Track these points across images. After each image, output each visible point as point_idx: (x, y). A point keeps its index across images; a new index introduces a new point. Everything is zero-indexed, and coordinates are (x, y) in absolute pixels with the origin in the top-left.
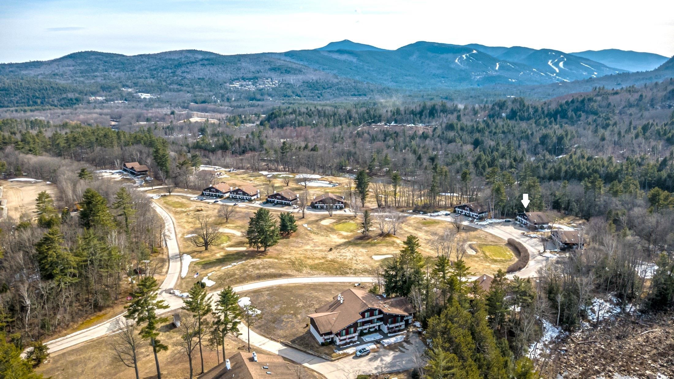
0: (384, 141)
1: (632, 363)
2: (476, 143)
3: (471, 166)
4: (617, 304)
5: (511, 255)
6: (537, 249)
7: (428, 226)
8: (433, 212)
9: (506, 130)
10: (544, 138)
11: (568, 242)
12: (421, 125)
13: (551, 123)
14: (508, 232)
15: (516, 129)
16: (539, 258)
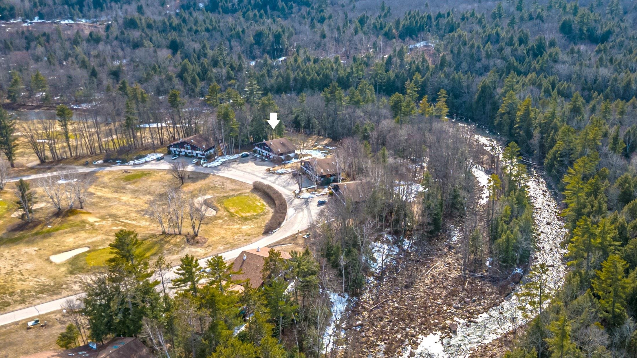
0: (27, 49)
1: (430, 315)
2: (174, 47)
3: (176, 81)
4: (394, 243)
5: (263, 205)
6: (291, 190)
7: (134, 183)
8: (137, 159)
9: (210, 27)
10: (259, 35)
11: (324, 174)
12: (84, 21)
13: (261, 16)
14: (249, 171)
15: (222, 24)
16: (297, 202)
